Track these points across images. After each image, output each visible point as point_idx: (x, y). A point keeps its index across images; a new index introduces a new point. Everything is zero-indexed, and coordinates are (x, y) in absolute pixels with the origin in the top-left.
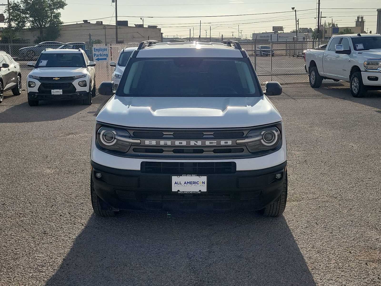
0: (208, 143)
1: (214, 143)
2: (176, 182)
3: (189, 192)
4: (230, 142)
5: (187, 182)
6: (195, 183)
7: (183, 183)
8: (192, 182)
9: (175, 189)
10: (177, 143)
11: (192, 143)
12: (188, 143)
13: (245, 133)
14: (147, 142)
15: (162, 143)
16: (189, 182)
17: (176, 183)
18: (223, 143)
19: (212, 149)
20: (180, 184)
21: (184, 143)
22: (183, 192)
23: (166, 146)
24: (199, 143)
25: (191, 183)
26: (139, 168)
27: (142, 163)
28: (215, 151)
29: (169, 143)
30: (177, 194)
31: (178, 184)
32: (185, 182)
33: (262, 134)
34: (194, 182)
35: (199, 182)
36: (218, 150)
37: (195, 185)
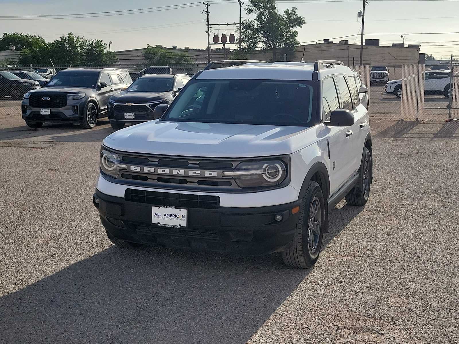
0: (191, 173)
1: (198, 173)
2: (156, 213)
3: (169, 226)
4: (214, 174)
5: (167, 214)
6: (175, 217)
7: (163, 215)
8: (172, 215)
9: (155, 220)
10: (160, 171)
11: (175, 172)
12: (171, 172)
13: (235, 164)
14: (132, 168)
15: (146, 169)
16: (169, 214)
17: (156, 215)
18: (207, 173)
19: (197, 180)
20: (160, 216)
21: (167, 171)
22: (163, 225)
23: (149, 173)
24: (182, 172)
25: (170, 216)
26: (123, 195)
27: (127, 190)
28: (200, 183)
29: (152, 170)
30: (157, 226)
31: (158, 216)
32: (165, 215)
33: (264, 167)
34: (174, 215)
35: (178, 215)
36: (203, 182)
37: (174, 218)
